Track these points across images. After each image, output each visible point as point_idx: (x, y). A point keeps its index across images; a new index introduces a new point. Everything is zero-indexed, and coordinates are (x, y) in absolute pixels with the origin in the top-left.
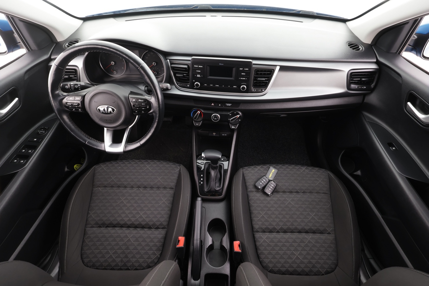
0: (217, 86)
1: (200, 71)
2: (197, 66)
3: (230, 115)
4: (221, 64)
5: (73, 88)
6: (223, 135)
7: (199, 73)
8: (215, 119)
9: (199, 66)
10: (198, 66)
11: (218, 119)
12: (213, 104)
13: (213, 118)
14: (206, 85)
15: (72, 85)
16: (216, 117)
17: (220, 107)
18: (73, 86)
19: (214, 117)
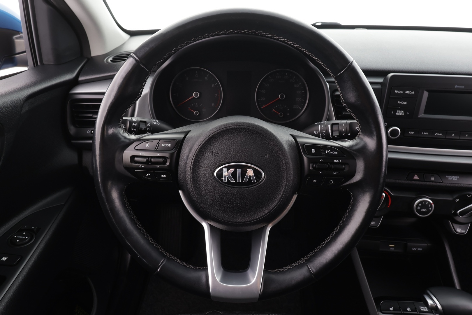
0: (438, 134)
1: (405, 103)
2: (402, 92)
3: (457, 201)
4: (458, 87)
5: (136, 130)
6: (414, 249)
7: (402, 107)
8: (424, 210)
9: (407, 92)
10: (404, 92)
11: (429, 211)
12: (416, 177)
13: (419, 208)
14: (411, 133)
15: (135, 122)
16: (424, 204)
17: (434, 184)
18: (136, 125)
19: (420, 205)
